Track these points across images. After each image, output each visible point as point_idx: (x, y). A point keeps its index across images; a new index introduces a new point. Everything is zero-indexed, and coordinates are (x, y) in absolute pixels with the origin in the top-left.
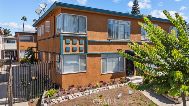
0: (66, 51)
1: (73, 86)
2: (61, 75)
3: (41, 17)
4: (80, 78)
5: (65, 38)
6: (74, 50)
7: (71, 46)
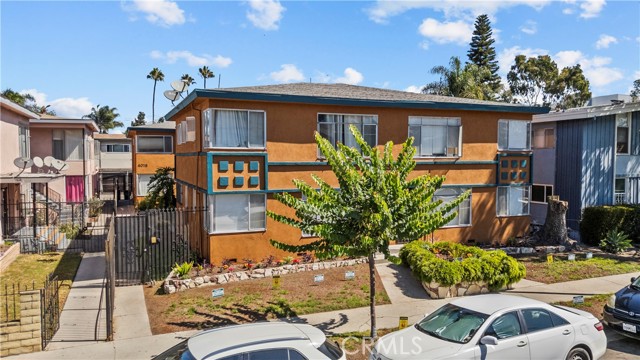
0: (219, 187)
1: (235, 260)
2: (209, 236)
3: (177, 107)
4: (250, 243)
5: (217, 159)
6: (237, 184)
7: (230, 175)
